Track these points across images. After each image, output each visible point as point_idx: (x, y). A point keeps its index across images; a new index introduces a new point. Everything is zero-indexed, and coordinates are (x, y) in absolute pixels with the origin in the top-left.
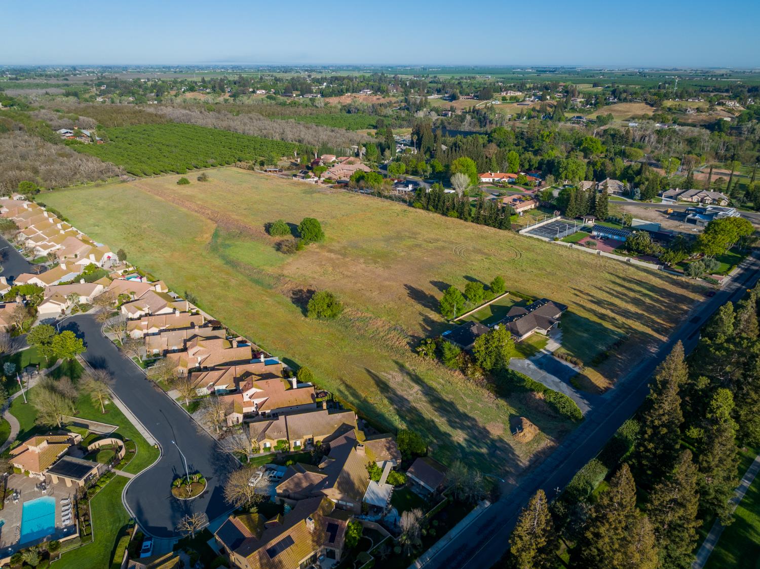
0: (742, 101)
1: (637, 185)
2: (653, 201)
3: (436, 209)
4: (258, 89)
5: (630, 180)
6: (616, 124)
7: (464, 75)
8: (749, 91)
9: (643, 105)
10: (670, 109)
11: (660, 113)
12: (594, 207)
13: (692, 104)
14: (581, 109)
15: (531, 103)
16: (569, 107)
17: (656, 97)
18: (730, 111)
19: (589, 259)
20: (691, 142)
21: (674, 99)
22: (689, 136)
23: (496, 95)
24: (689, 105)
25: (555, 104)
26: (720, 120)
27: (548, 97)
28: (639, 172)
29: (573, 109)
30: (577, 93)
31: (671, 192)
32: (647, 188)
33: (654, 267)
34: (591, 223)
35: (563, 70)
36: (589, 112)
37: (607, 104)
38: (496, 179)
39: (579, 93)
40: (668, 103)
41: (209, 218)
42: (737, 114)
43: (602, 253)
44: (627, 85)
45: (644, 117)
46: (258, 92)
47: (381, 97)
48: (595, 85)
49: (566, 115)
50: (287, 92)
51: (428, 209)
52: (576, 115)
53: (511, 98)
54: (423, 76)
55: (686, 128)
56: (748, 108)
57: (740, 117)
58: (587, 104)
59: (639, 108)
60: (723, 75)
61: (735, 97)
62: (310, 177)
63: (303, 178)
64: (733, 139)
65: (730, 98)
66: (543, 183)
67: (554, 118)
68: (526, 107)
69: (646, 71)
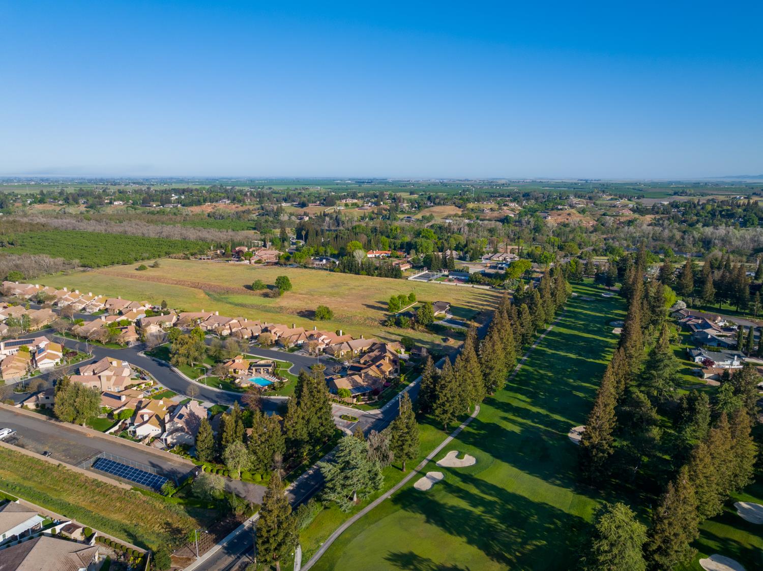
0: (519, 203)
1: (466, 253)
2: (477, 261)
3: (351, 271)
4: (115, 201)
5: (462, 250)
6: (438, 221)
7: (298, 187)
8: (523, 196)
9: (453, 207)
10: (472, 210)
11: (466, 212)
12: (446, 264)
13: (487, 206)
14: (408, 212)
15: (369, 208)
16: (399, 210)
17: (461, 201)
18: (513, 210)
19: (452, 287)
20: (491, 231)
21: (474, 202)
22: (489, 227)
23: (338, 202)
24: (485, 206)
25: (388, 208)
26: (507, 216)
27: (382, 203)
28: (466, 246)
29: (402, 212)
30: (402, 200)
31: (486, 256)
32: (473, 254)
33: (488, 288)
34: (446, 273)
35: (378, 181)
36: (415, 214)
37: (427, 207)
38: (377, 255)
39: (404, 199)
40: (471, 205)
41: (191, 287)
42: (517, 212)
43: (458, 284)
44: (437, 193)
45: (456, 215)
46: (116, 203)
47: (239, 206)
48: (412, 193)
49: (399, 216)
50: (145, 203)
51: (344, 272)
52: (406, 216)
53: (353, 204)
54: (259, 188)
55: (486, 222)
56: (524, 208)
57: (519, 214)
58: (413, 208)
59: (451, 209)
60: (504, 184)
61: (515, 200)
62: (243, 260)
63: (237, 261)
64: (517, 229)
65: (511, 201)
66: (408, 256)
67: (391, 218)
68: (366, 211)
69: (445, 181)
